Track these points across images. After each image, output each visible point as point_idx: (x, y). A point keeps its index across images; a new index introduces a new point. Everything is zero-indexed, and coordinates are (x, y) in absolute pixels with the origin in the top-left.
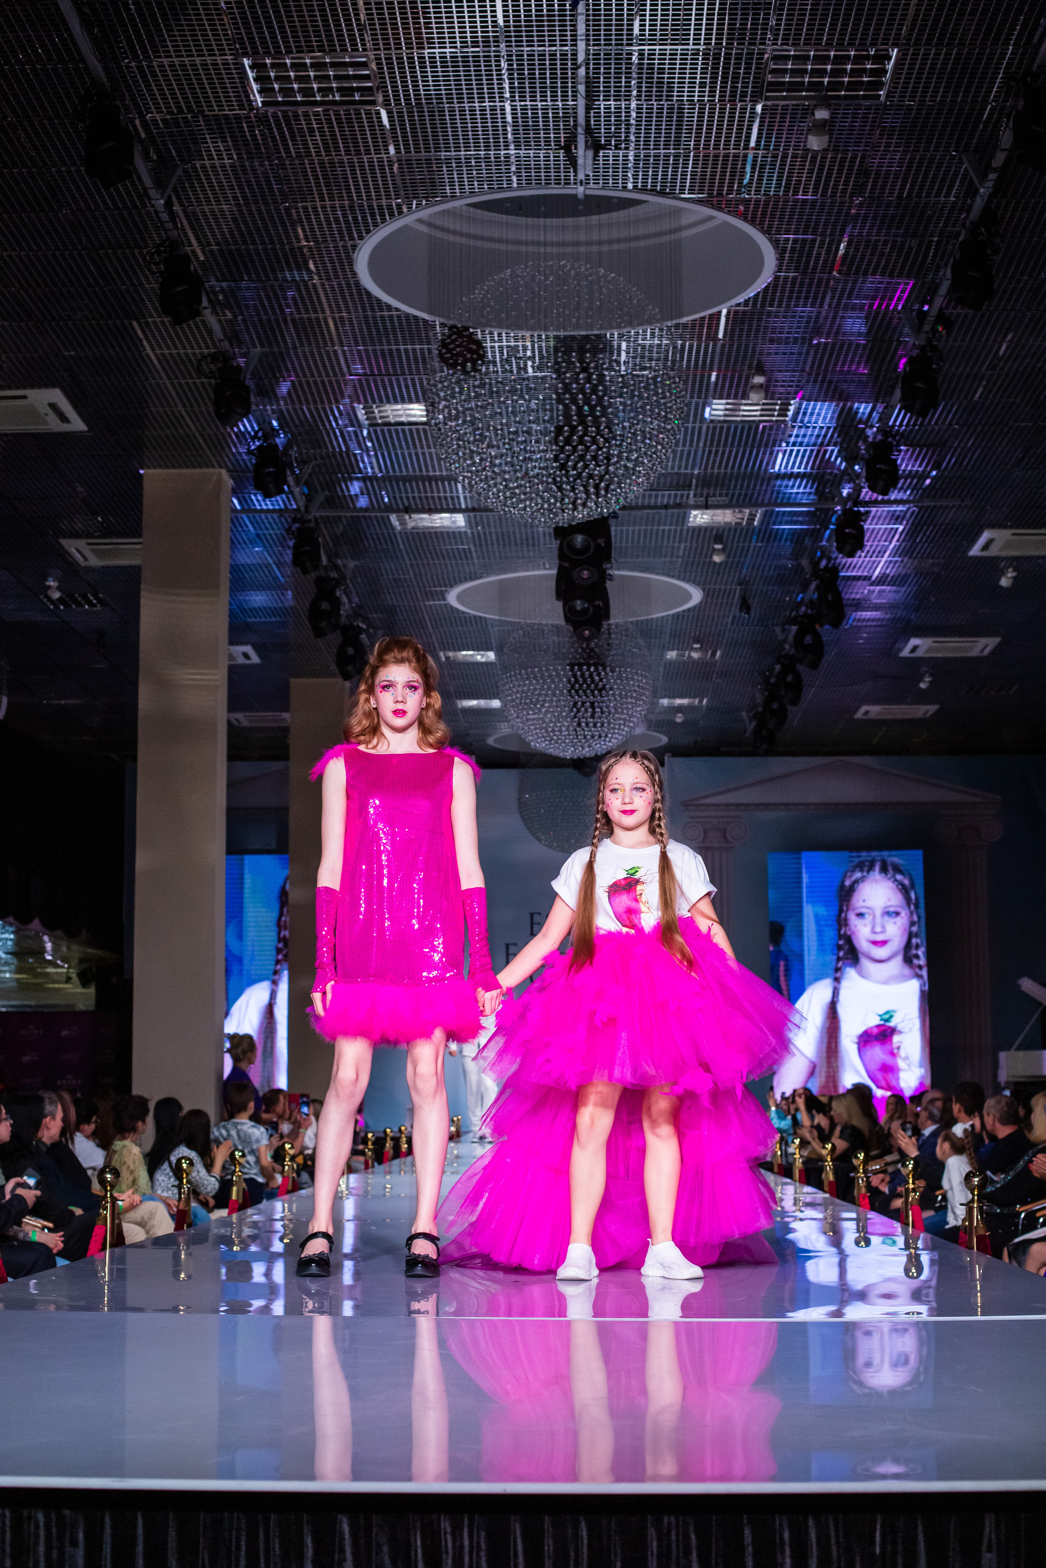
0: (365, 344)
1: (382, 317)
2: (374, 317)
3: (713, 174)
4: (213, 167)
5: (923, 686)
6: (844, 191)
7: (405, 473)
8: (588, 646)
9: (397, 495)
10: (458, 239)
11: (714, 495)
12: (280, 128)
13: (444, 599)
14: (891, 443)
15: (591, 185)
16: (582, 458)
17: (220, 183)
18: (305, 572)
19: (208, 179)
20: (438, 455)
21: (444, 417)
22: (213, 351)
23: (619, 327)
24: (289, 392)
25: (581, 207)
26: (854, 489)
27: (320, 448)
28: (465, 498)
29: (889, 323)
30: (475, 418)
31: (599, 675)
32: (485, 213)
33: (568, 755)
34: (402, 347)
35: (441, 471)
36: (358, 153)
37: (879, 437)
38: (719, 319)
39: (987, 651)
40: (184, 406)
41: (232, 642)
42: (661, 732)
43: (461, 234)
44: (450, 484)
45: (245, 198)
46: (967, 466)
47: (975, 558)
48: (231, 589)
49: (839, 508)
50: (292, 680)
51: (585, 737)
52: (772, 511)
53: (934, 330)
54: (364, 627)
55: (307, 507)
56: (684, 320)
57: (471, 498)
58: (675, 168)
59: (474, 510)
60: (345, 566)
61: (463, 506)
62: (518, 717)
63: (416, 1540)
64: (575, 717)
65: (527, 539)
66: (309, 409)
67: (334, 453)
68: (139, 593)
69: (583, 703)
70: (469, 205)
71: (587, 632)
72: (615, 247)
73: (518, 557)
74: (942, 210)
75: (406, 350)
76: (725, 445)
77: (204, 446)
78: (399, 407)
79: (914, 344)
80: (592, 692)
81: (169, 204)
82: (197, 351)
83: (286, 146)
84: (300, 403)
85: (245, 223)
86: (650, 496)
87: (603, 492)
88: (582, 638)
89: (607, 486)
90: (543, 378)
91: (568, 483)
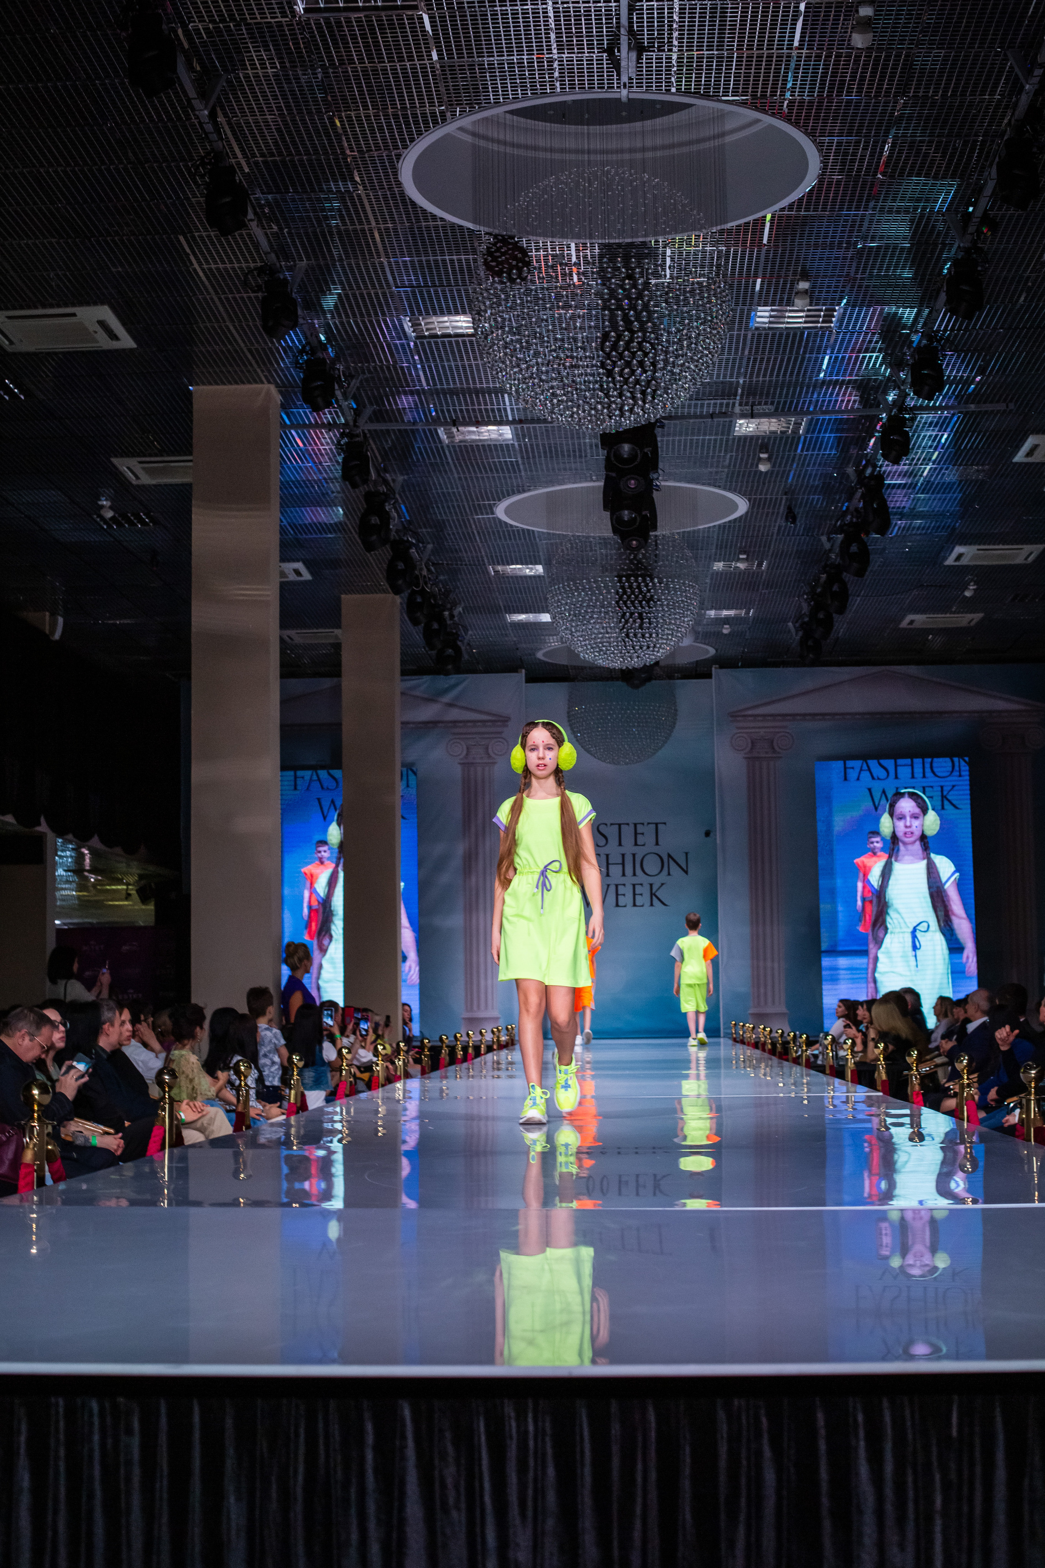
0: (410, 256)
1: (427, 227)
2: (420, 228)
3: (757, 76)
4: (256, 76)
5: (968, 594)
6: (888, 92)
7: (452, 386)
8: (635, 558)
9: (445, 409)
10: (502, 148)
11: (760, 404)
12: (322, 35)
13: (493, 513)
14: (936, 347)
15: (635, 89)
16: (628, 364)
17: (263, 92)
18: (354, 486)
19: (252, 89)
20: (484, 365)
21: (491, 326)
22: (259, 264)
23: (664, 233)
24: (336, 306)
25: (624, 114)
26: (899, 396)
27: (368, 362)
28: (512, 410)
29: (934, 227)
30: (522, 325)
31: (647, 585)
32: (529, 121)
33: (617, 664)
34: (447, 257)
35: (488, 383)
36: (401, 59)
37: (924, 342)
38: (764, 224)
39: (1031, 559)
40: (232, 321)
41: (283, 560)
42: (708, 644)
43: (505, 143)
44: (497, 397)
45: (288, 107)
46: (1011, 371)
47: (1020, 464)
48: (281, 506)
49: (884, 415)
50: (343, 596)
51: (634, 648)
52: (818, 420)
53: (979, 232)
54: (414, 541)
55: (355, 421)
56: (729, 225)
57: (518, 409)
58: (719, 71)
59: (521, 421)
60: (394, 481)
61: (510, 418)
62: (566, 629)
63: (478, 1426)
64: (624, 627)
65: (574, 451)
66: (356, 322)
67: (381, 367)
68: (189, 513)
69: (632, 614)
70: (512, 112)
71: (634, 542)
72: (659, 154)
73: (565, 469)
74: (987, 108)
75: (452, 261)
76: (770, 352)
77: (253, 362)
78: (446, 319)
79: (959, 247)
80: (640, 602)
81: (213, 115)
82: (244, 265)
83: (329, 51)
84: (347, 316)
85: (290, 133)
86: (696, 405)
87: (649, 398)
88: (628, 547)
89: (654, 391)
90: (588, 285)
91: (615, 389)
